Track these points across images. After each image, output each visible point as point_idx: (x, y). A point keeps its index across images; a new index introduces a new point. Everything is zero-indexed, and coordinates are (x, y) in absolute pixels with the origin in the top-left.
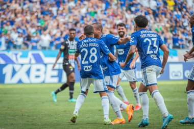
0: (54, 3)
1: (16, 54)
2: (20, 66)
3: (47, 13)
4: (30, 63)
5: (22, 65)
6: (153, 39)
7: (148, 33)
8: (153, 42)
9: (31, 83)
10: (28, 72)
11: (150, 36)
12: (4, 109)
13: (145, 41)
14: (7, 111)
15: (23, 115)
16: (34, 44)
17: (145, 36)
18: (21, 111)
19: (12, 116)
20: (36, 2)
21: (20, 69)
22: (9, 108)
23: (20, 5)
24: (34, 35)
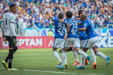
1: (99, 31)
4: (108, 36)
5: (103, 37)
6: (75, 24)
8: (75, 25)
9: (108, 47)
10: (106, 41)
16: (110, 25)
18: (103, 64)
21: (102, 39)
24: (111, 19)
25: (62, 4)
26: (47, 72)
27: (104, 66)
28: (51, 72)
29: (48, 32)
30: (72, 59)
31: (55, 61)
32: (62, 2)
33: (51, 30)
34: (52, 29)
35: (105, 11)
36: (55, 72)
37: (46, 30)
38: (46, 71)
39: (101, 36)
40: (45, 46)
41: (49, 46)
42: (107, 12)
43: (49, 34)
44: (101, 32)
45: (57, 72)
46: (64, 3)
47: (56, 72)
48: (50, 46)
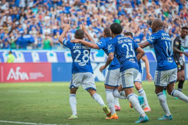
0: (130, 3)
2: (96, 65)
3: (122, 13)
5: (98, 63)
7: (124, 39)
11: (126, 41)
12: (80, 106)
13: (123, 46)
14: (83, 109)
15: (98, 112)
17: (122, 41)
18: (97, 108)
19: (89, 113)
20: (112, 2)
21: (96, 68)
22: (85, 105)
23: (97, 6)
25: (31, 8)
26: (6, 122)
27: (99, 111)
28: (12, 122)
29: (7, 55)
30: (47, 100)
31: (18, 104)
32: (31, 4)
33: (11, 52)
34: (13, 51)
35: (103, 20)
36: (18, 123)
37: (2, 52)
38: (3, 121)
39: (95, 63)
40: (2, 80)
41: (8, 78)
42: (105, 22)
43: (8, 59)
44: (95, 55)
45: (22, 123)
46: (34, 7)
47: (20, 122)
48: (10, 78)
